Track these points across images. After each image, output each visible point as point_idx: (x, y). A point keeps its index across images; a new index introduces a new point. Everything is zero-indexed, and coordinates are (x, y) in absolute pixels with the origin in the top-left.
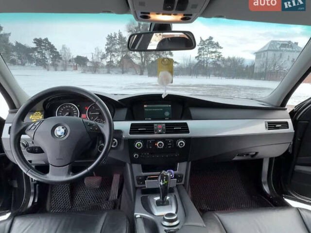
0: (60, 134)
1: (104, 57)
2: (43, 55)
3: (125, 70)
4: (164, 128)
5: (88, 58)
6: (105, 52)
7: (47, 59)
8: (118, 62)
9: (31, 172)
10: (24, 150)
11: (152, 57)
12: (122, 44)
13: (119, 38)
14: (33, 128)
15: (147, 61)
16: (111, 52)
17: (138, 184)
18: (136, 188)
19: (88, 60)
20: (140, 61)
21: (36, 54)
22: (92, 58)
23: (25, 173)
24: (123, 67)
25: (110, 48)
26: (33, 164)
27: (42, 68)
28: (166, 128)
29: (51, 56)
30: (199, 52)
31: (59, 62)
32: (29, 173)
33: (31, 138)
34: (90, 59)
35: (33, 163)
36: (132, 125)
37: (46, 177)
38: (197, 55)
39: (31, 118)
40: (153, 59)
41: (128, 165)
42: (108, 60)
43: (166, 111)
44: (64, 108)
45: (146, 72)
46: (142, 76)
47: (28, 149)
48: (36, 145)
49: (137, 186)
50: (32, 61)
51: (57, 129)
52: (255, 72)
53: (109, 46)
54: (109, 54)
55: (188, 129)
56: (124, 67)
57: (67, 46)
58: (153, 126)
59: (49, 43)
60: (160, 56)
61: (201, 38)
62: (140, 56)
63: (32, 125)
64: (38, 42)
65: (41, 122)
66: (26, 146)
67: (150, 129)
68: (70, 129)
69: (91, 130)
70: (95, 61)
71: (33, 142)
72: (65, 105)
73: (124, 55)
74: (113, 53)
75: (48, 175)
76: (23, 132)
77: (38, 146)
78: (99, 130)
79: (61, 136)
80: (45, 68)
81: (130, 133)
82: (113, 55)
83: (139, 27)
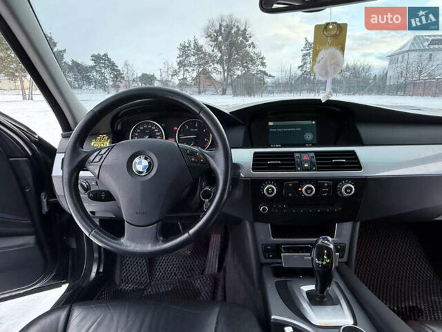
0: (141, 170)
1: (175, 73)
2: (102, 74)
3: (201, 89)
4: (314, 160)
5: (156, 76)
6: (177, 67)
7: (107, 79)
8: (194, 79)
9: (96, 235)
10: (84, 196)
11: (238, 69)
12: (198, 54)
13: (195, 47)
14: (97, 159)
15: (231, 76)
16: (185, 66)
17: (265, 257)
18: (261, 265)
19: (155, 78)
20: (222, 76)
21: (95, 74)
22: (161, 75)
23: (86, 235)
24: (199, 85)
25: (184, 61)
26: (97, 217)
27: (101, 90)
28: (317, 160)
29: (112, 76)
30: (303, 60)
31: (121, 82)
32: (93, 236)
33: (95, 176)
34: (158, 78)
35: (97, 215)
36: (255, 154)
37: (121, 244)
38: (301, 64)
39: (92, 144)
40: (239, 73)
41: (248, 225)
42: (181, 77)
43: (307, 132)
44: (142, 128)
45: (229, 91)
46: (225, 96)
47: (91, 195)
48: (101, 188)
49: (264, 260)
50: (90, 82)
51: (137, 160)
52: (388, 84)
53: (181, 59)
54: (182, 68)
55: (359, 163)
56: (201, 86)
57: (130, 63)
58: (293, 156)
59: (109, 60)
60: (248, 68)
61: (306, 39)
62: (222, 70)
63: (96, 153)
64: (96, 58)
65: (110, 149)
66: (87, 189)
67: (288, 162)
68: (158, 159)
69: (193, 162)
70: (164, 79)
71: (97, 183)
72: (142, 125)
73: (200, 70)
74: (187, 68)
75: (123, 240)
76: (82, 166)
77: (106, 189)
78: (207, 162)
79: (142, 172)
80: (105, 90)
81: (253, 169)
82: (187, 70)
83: (220, 29)
